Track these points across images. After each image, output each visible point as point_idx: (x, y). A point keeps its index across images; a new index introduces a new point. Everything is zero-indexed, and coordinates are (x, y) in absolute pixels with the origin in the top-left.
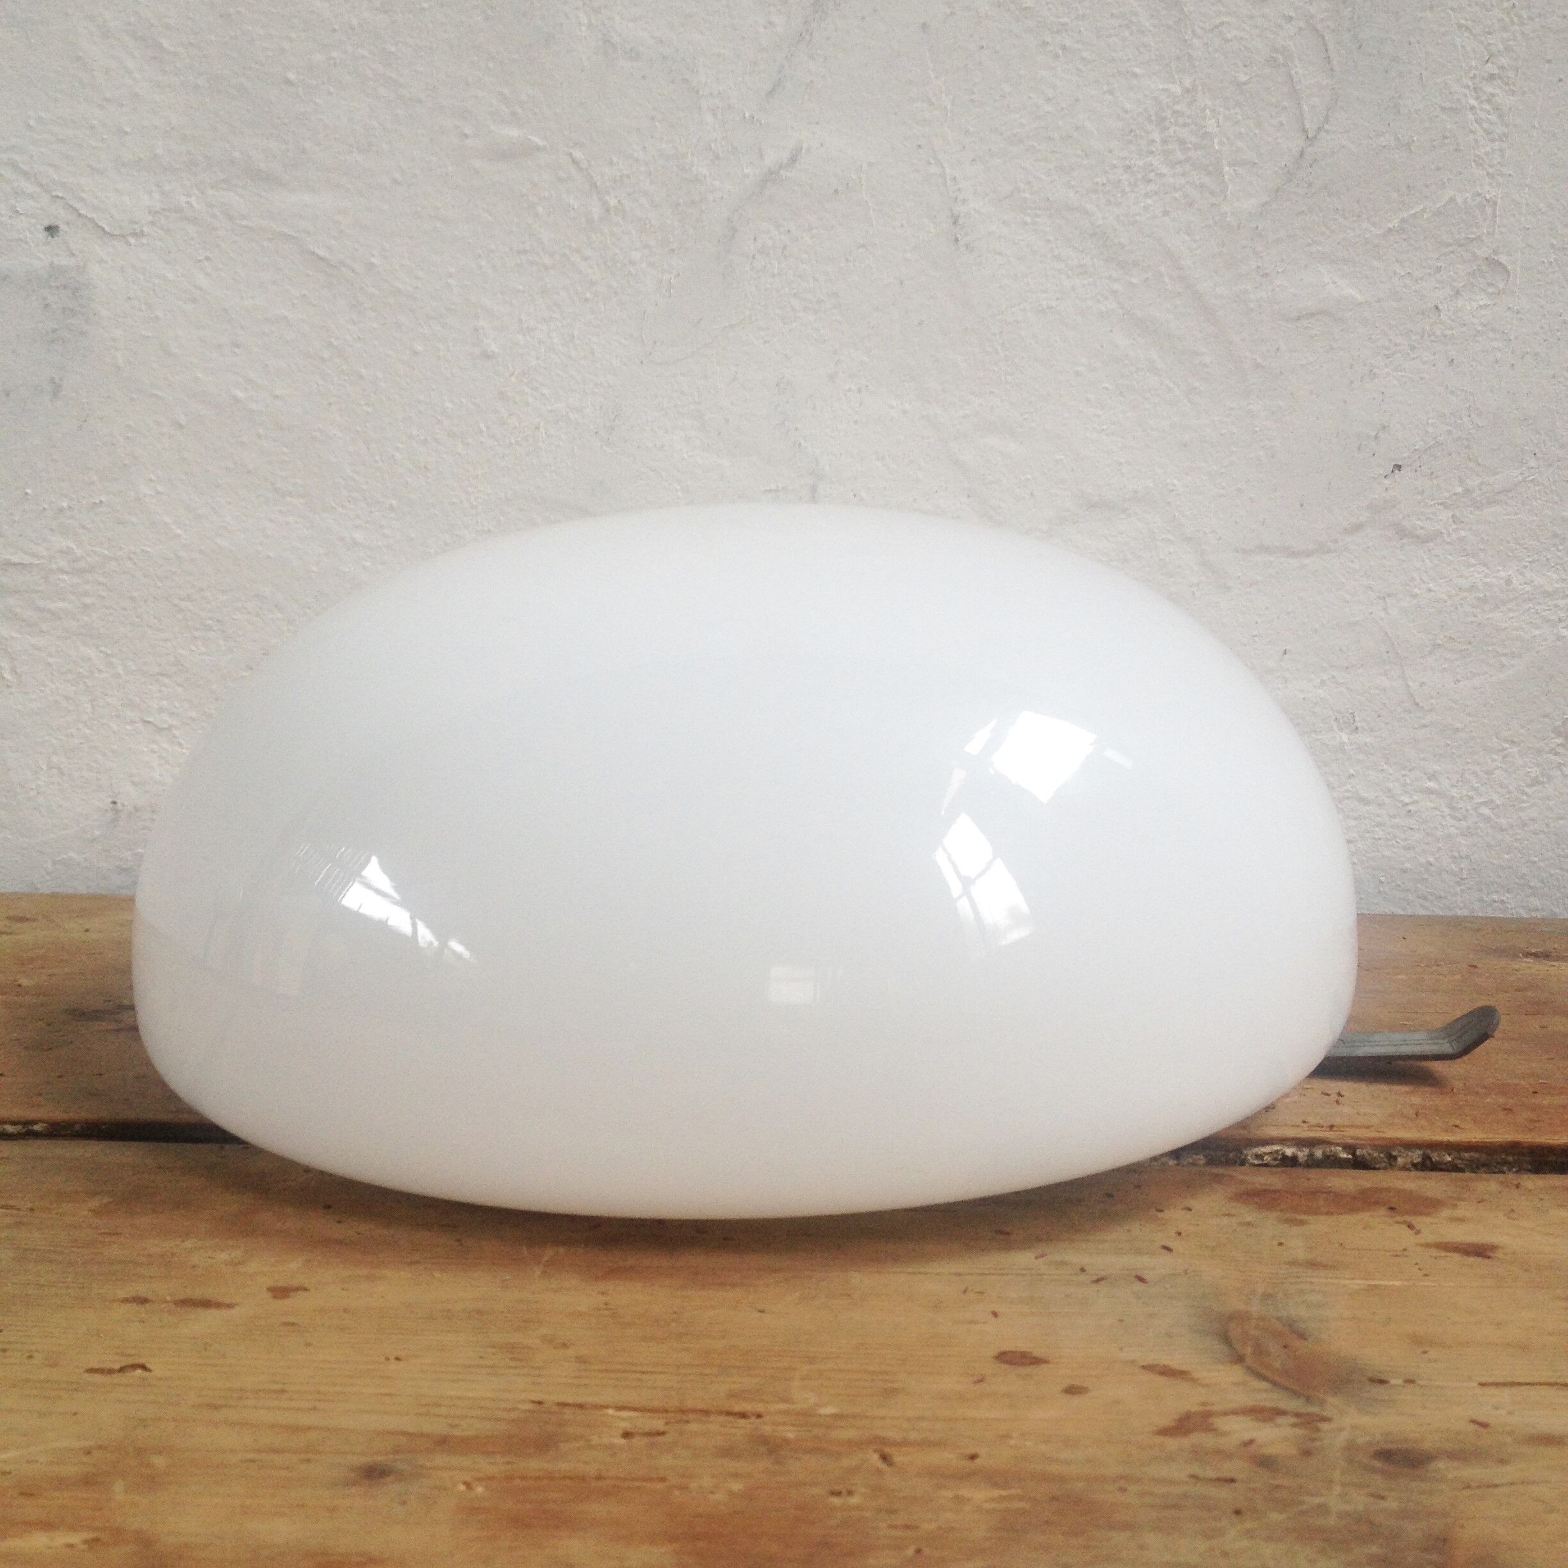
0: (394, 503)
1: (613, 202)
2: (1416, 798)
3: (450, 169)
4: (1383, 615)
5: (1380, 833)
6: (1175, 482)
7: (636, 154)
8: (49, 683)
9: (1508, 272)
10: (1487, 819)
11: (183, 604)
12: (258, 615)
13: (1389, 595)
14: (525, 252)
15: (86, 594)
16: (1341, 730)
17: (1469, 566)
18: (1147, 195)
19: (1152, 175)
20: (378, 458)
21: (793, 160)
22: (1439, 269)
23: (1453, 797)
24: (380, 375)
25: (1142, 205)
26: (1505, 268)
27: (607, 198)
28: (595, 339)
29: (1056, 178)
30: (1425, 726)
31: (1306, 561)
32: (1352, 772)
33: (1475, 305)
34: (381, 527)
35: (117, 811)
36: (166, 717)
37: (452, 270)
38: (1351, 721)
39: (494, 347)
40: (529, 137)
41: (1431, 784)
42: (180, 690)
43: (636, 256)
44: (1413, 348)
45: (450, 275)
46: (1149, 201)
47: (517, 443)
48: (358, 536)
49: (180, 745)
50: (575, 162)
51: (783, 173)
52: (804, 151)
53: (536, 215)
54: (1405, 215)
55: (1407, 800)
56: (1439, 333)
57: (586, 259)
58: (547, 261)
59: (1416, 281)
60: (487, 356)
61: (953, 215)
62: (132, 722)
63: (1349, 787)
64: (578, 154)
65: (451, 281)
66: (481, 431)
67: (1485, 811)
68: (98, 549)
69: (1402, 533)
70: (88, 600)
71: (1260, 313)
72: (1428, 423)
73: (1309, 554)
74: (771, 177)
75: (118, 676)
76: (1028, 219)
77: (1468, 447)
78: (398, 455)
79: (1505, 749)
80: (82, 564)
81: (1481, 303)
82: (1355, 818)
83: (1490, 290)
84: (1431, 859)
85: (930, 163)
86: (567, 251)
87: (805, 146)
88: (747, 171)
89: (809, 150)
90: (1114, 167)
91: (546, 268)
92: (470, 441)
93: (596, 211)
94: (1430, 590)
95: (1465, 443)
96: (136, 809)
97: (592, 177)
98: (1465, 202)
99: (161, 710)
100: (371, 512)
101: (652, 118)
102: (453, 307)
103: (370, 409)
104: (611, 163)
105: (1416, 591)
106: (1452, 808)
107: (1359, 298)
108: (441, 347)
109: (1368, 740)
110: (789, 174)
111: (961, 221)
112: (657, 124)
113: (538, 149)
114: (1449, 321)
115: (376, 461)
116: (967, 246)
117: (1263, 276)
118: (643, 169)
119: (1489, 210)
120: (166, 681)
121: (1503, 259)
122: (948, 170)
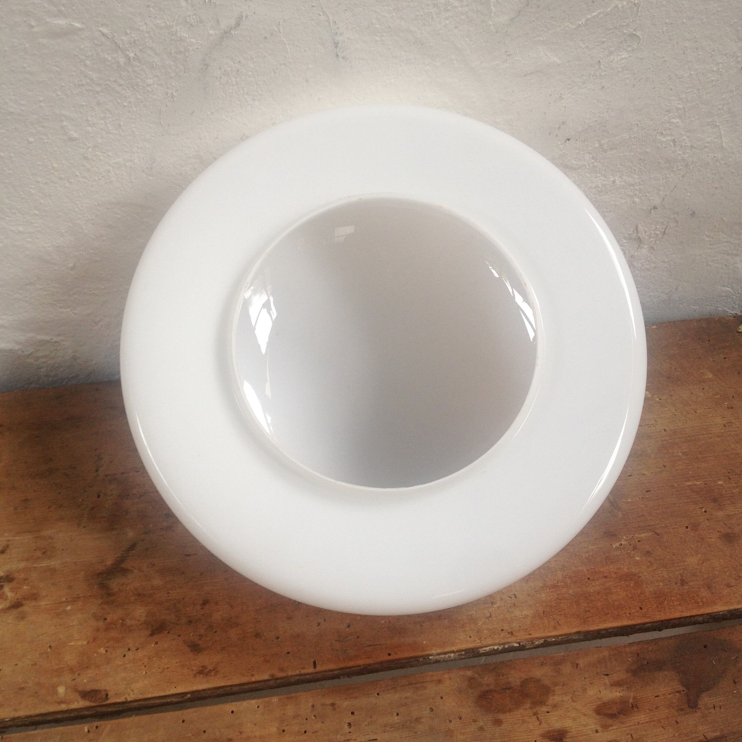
1: (132, 55)
3: (27, 45)
7: (141, 28)
9: (640, 39)
14: (83, 85)
17: (596, 177)
18: (446, 19)
19: (449, 8)
20: (21, 193)
21: (238, 24)
22: (603, 42)
24: (12, 155)
25: (443, 24)
26: (638, 37)
27: (128, 53)
28: (133, 125)
29: (394, 14)
33: (619, 58)
34: (32, 223)
37: (42, 99)
39: (75, 135)
40: (73, 23)
43: (150, 81)
44: (584, 83)
45: (41, 102)
46: (447, 22)
47: (99, 179)
50: (103, 34)
51: (232, 32)
52: (244, 18)
53: (86, 66)
54: (589, 17)
56: (598, 74)
57: (120, 85)
58: (98, 89)
59: (590, 49)
60: (72, 139)
61: (335, 43)
64: (105, 30)
65: (42, 104)
66: (77, 176)
69: (566, 167)
71: (505, 75)
72: (586, 118)
74: (226, 34)
76: (378, 38)
77: (605, 126)
78: (33, 191)
81: (623, 57)
83: (629, 49)
85: (320, 15)
86: (108, 82)
87: (244, 15)
88: (211, 32)
89: (247, 16)
90: (428, 5)
91: (98, 92)
92: (72, 181)
93: (122, 60)
95: (604, 124)
97: (116, 43)
98: (623, 7)
101: (148, 6)
102: (46, 117)
103: (11, 172)
104: (127, 34)
107: (559, 61)
108: (44, 137)
110: (236, 32)
111: (339, 45)
112: (151, 9)
113: (79, 29)
114: (604, 68)
115: (21, 195)
116: (344, 58)
117: (508, 56)
118: (146, 35)
119: (635, 9)
121: (638, 33)
122: (331, 18)
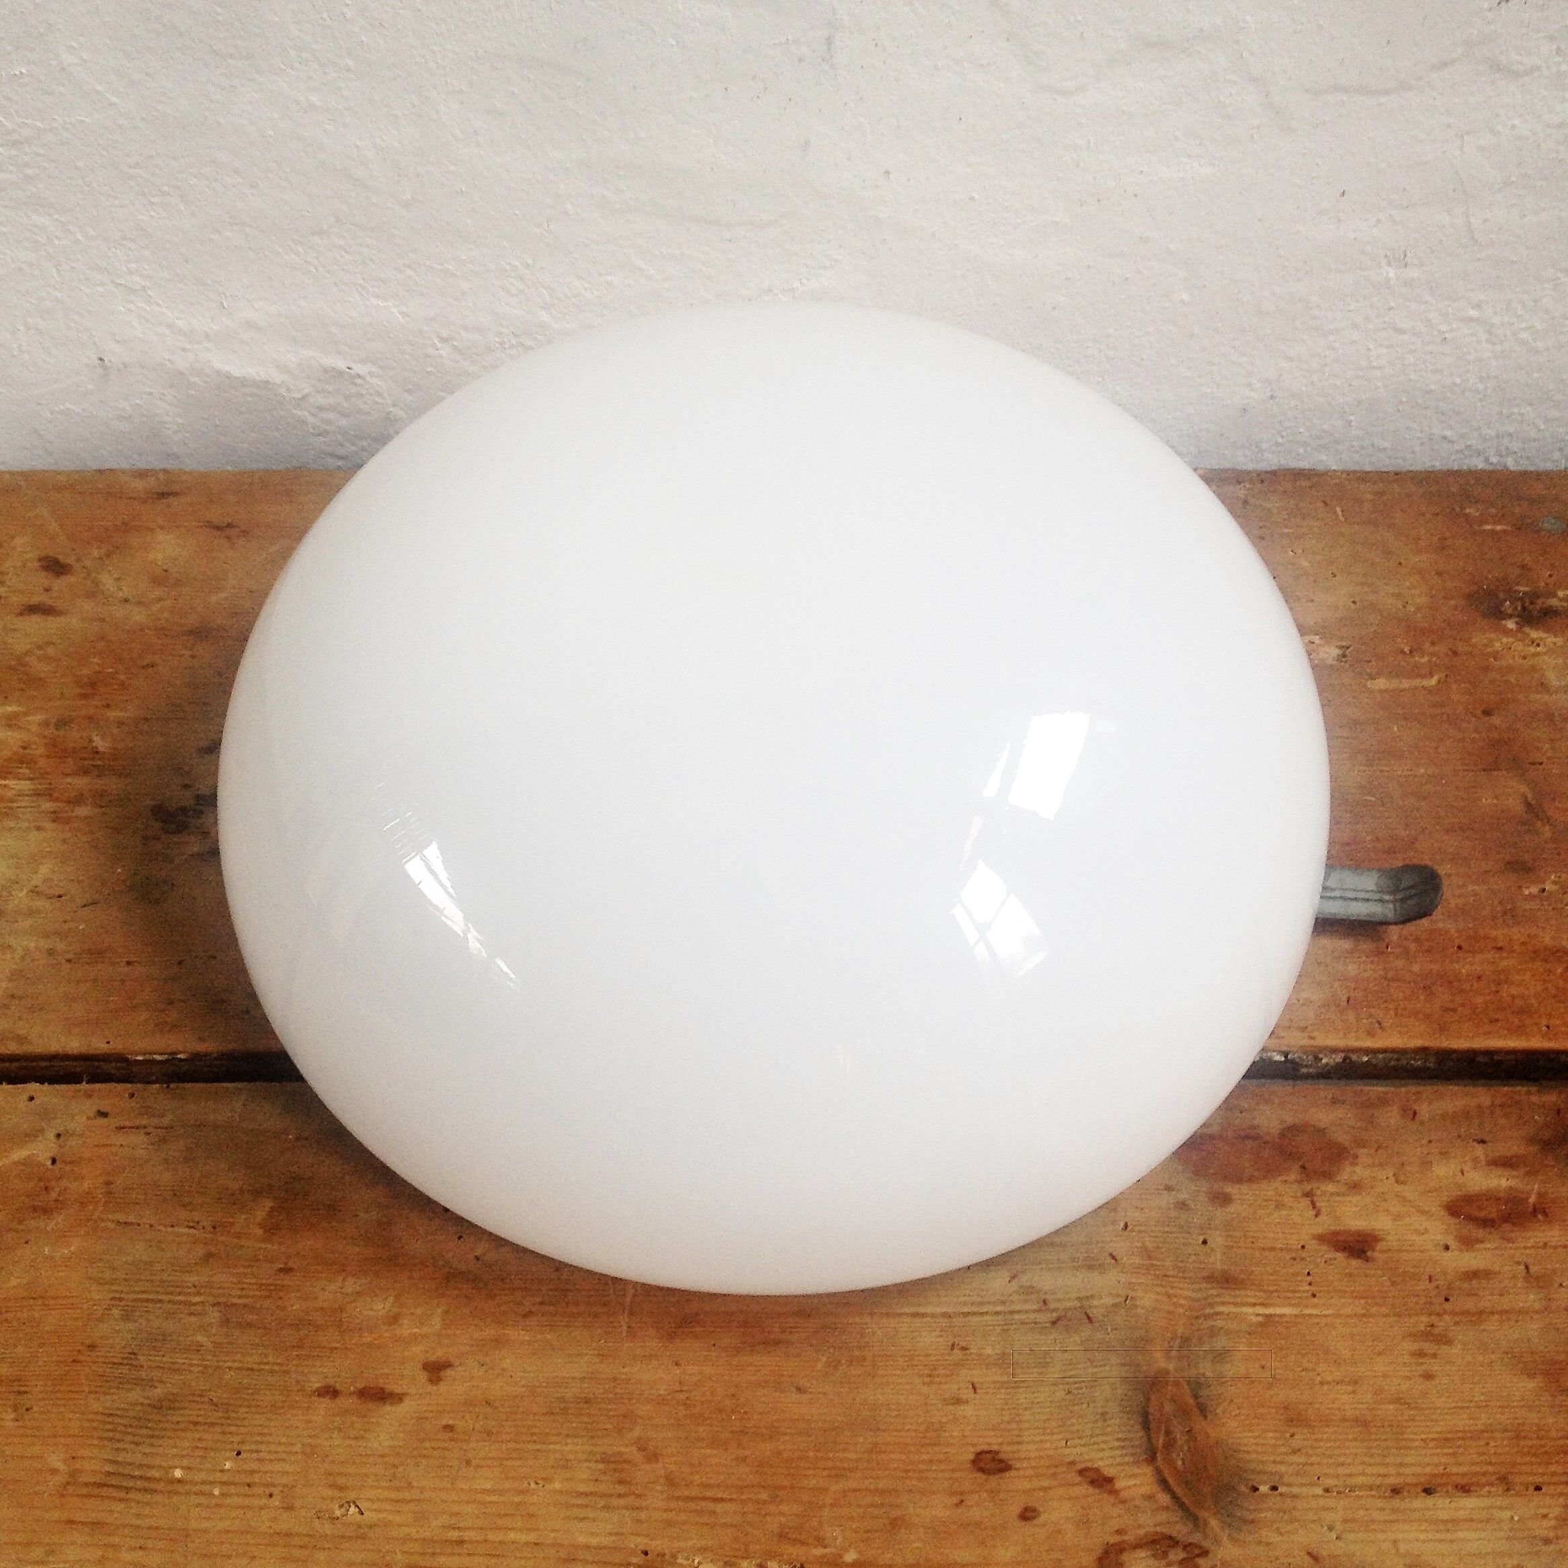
0: (351, 63)
2: (1454, 326)
4: (1458, 153)
5: (1410, 359)
6: (1248, 18)
8: (8, 251)
10: (1524, 343)
11: (132, 171)
12: (216, 180)
13: (1468, 133)
15: (27, 165)
16: (1389, 264)
23: (1493, 325)
30: (1479, 260)
31: (1383, 100)
32: (1392, 304)
34: (339, 88)
35: (105, 368)
36: (137, 279)
38: (1402, 257)
41: (1474, 313)
42: (147, 253)
48: (314, 98)
49: (158, 305)
55: (1444, 327)
62: (103, 284)
63: (1386, 319)
67: (1524, 335)
68: (28, 121)
69: (1497, 67)
70: (30, 172)
73: (1387, 92)
75: (77, 242)
79: (1558, 279)
80: (15, 136)
82: (1388, 347)
84: (1458, 381)
94: (1513, 127)
96: (125, 365)
99: (130, 272)
100: (325, 73)
105: (1499, 128)
106: (1490, 333)
109: (1416, 275)
120: (130, 245)
